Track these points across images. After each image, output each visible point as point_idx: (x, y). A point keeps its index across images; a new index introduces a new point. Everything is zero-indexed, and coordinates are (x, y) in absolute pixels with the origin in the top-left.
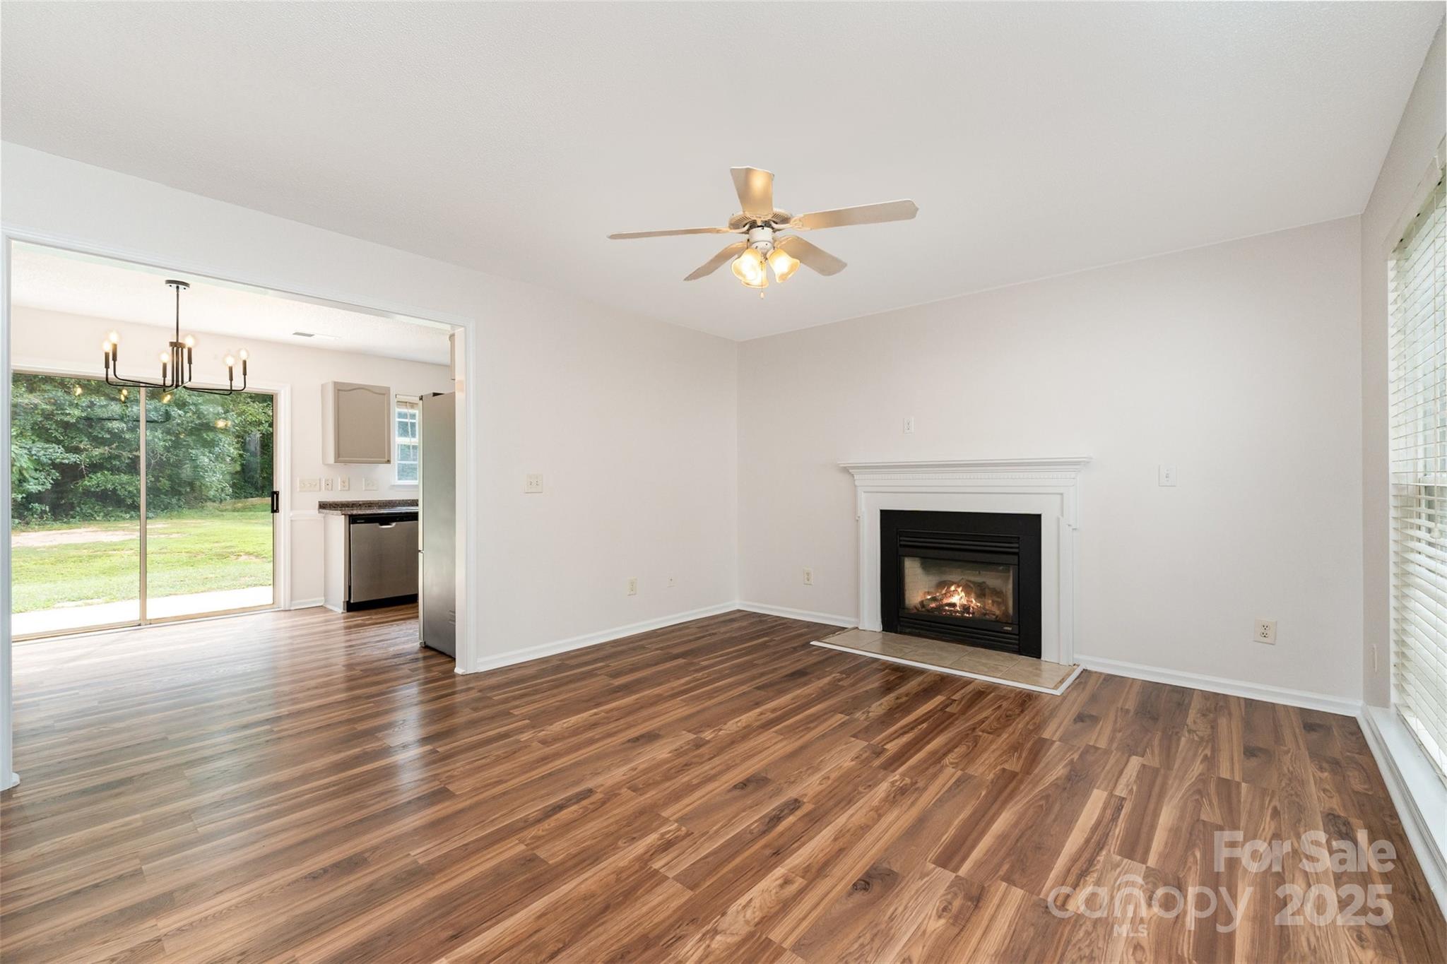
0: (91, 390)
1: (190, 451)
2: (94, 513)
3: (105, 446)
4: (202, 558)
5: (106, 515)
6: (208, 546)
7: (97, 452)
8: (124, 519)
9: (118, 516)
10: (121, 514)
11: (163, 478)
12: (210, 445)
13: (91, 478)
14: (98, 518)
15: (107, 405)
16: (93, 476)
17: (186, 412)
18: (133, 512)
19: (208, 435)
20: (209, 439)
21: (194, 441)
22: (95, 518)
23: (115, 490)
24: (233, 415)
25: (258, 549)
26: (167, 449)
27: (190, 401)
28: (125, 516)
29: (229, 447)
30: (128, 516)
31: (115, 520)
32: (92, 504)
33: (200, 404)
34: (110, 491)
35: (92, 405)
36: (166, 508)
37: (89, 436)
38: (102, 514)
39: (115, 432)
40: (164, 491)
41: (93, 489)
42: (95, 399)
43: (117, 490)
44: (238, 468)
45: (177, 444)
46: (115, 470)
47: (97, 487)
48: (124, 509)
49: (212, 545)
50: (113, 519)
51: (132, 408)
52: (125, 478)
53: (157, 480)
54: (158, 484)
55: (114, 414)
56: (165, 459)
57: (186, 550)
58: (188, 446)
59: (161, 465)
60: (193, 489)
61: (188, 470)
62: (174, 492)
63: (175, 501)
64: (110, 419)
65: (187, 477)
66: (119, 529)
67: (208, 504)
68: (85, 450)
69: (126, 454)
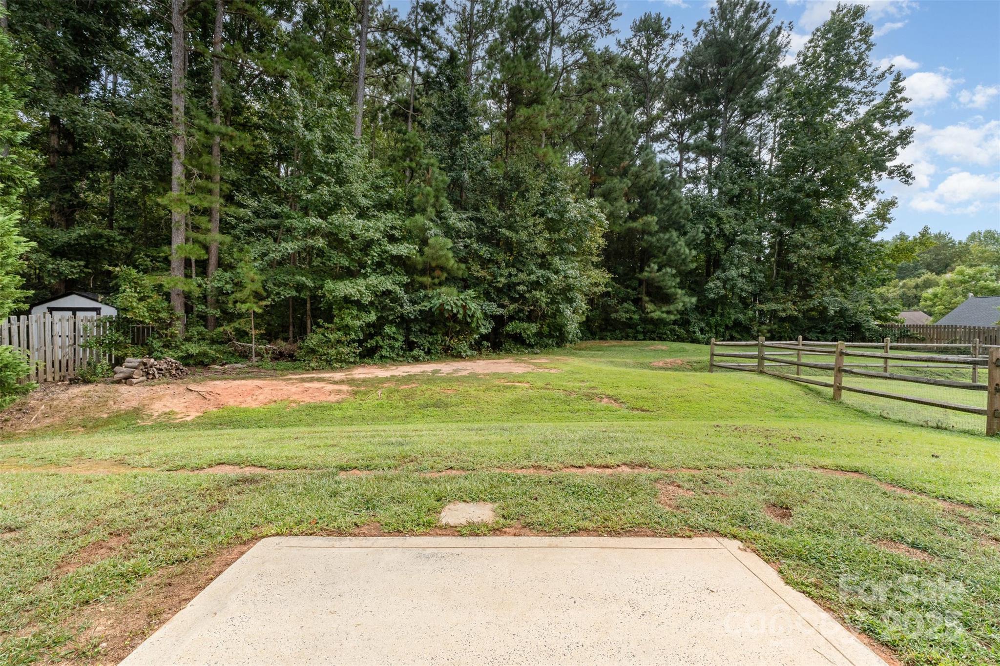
1: (560, 306)
2: (509, 349)
3: (516, 303)
4: (575, 398)
5: (516, 350)
7: (512, 307)
8: (524, 354)
10: (521, 351)
11: (544, 325)
12: (570, 301)
13: (510, 325)
15: (517, 275)
17: (559, 277)
18: (529, 350)
19: (569, 294)
20: (570, 297)
21: (561, 298)
22: (511, 352)
24: (585, 278)
25: (615, 393)
26: (547, 304)
27: (561, 269)
29: (582, 304)
30: (526, 352)
31: (521, 355)
32: (510, 343)
33: (567, 270)
34: (519, 334)
35: (510, 275)
36: (546, 347)
37: (509, 296)
38: (513, 349)
39: (521, 293)
40: (545, 334)
41: (510, 333)
43: (522, 334)
44: (584, 319)
45: (553, 301)
46: (521, 320)
47: (512, 332)
48: (524, 347)
49: (580, 384)
51: (530, 276)
52: (526, 325)
53: (542, 327)
54: (542, 330)
55: (520, 280)
56: (546, 312)
57: (564, 388)
58: (558, 303)
59: (544, 316)
60: (560, 334)
61: (559, 320)
62: (550, 336)
63: (550, 342)
64: (519, 284)
65: (558, 325)
66: (522, 361)
67: (568, 345)
68: (507, 306)
69: (526, 308)
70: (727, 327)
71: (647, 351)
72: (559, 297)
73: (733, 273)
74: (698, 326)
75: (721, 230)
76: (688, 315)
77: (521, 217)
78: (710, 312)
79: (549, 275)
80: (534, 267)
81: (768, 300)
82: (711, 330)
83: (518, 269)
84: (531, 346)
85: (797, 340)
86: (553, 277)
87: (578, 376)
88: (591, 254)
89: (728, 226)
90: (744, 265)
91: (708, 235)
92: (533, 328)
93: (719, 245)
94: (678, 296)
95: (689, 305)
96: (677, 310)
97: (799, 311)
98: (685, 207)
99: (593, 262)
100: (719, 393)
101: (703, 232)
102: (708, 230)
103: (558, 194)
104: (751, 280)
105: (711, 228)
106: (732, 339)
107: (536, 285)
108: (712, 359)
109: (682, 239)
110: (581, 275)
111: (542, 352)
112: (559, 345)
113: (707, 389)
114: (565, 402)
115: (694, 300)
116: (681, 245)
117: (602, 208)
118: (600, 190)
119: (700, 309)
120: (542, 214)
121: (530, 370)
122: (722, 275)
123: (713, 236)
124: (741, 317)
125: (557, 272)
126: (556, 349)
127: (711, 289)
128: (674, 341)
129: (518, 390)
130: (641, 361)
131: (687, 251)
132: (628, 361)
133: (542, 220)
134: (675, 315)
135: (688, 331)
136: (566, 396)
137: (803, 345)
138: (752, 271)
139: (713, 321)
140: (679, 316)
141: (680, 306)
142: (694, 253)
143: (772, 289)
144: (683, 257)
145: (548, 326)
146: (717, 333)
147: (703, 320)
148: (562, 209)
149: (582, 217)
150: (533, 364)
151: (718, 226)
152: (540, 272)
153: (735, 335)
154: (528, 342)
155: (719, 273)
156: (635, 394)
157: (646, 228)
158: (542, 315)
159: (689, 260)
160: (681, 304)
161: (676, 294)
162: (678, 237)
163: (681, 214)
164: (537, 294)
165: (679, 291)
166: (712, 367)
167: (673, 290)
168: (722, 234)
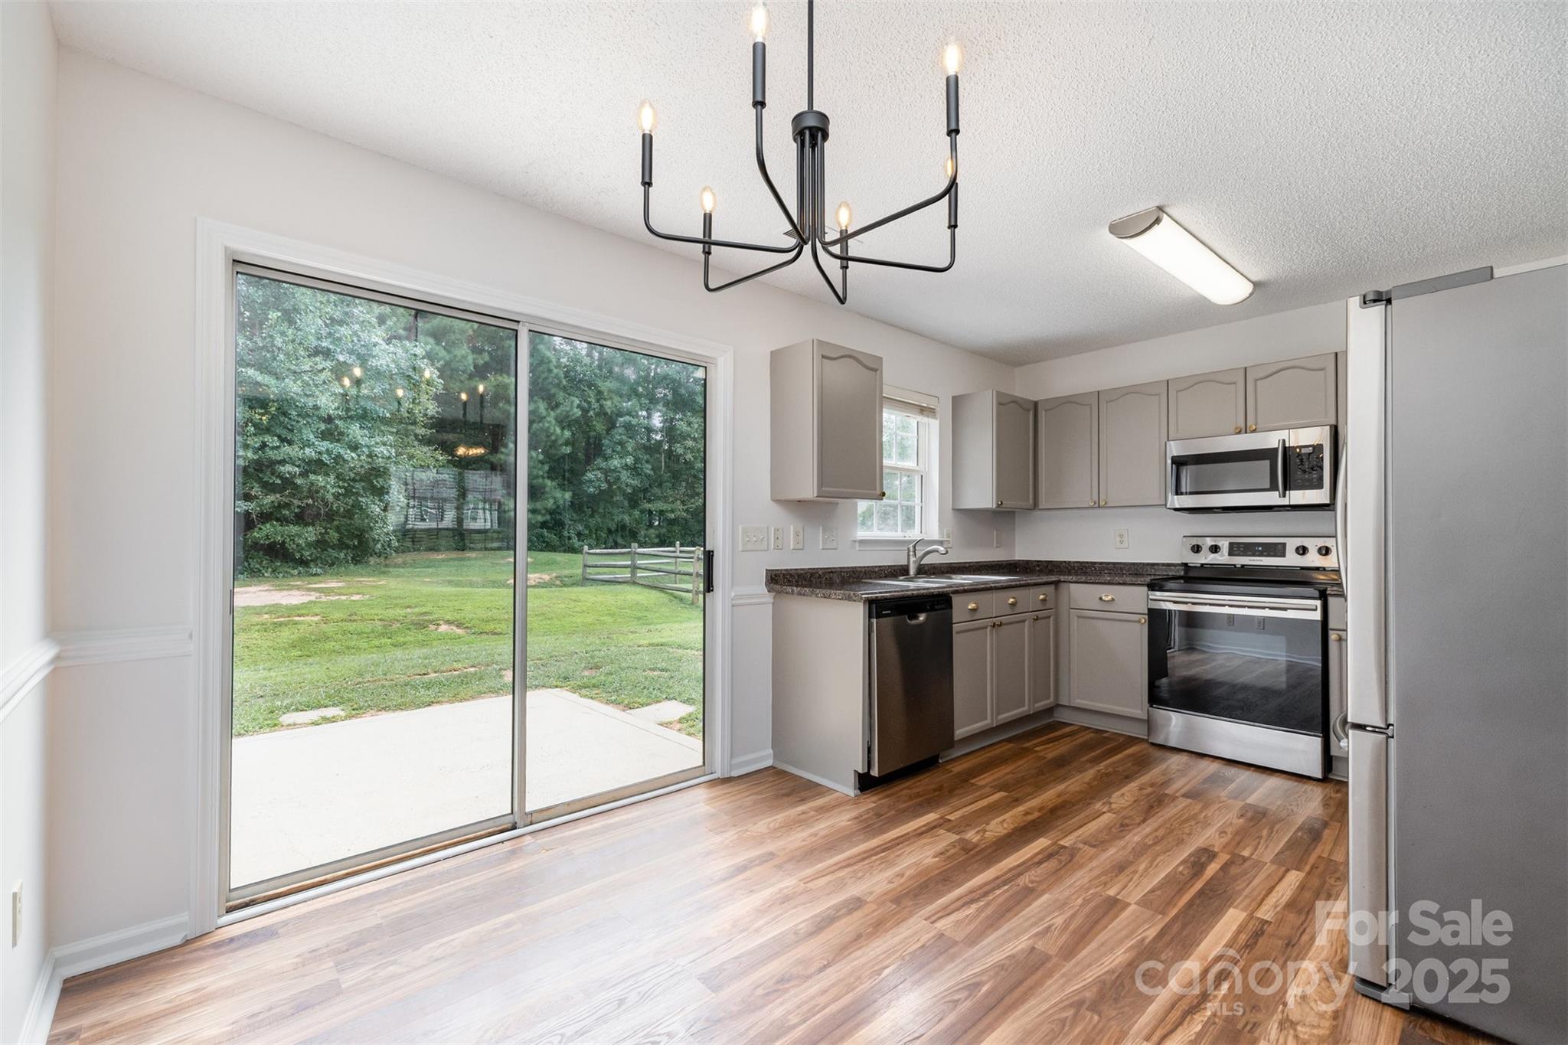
0: (262, 429)
1: (360, 499)
2: (261, 569)
3: (275, 493)
4: (399, 628)
5: (274, 571)
6: (402, 612)
7: (271, 498)
8: (292, 576)
9: (286, 572)
10: (288, 570)
11: (331, 529)
12: (379, 492)
13: (261, 529)
14: (266, 574)
15: (278, 447)
16: (262, 527)
17: (359, 456)
18: (301, 568)
19: (377, 482)
20: (379, 486)
21: (363, 487)
22: (263, 575)
23: (284, 542)
24: (404, 458)
25: (458, 616)
26: (337, 496)
27: (363, 443)
28: (293, 572)
30: (296, 572)
31: (284, 576)
32: (260, 558)
33: (373, 446)
34: (279, 544)
35: (264, 445)
36: (332, 565)
37: (260, 481)
38: (270, 570)
39: (286, 478)
40: (332, 544)
41: (262, 542)
42: (267, 438)
43: (286, 543)
45: (348, 492)
46: (283, 521)
47: (265, 540)
48: (291, 564)
49: (404, 611)
50: (281, 575)
51: (304, 450)
52: (294, 529)
53: (326, 532)
54: (327, 536)
55: (286, 457)
56: (335, 508)
57: (380, 617)
58: (358, 494)
59: (331, 516)
60: (360, 542)
61: (357, 520)
62: (342, 545)
63: (342, 555)
64: (283, 462)
65: (356, 529)
66: (292, 588)
67: (372, 560)
68: (256, 497)
69: (296, 502)
70: (610, 531)
71: (503, 565)
72: (357, 485)
73: (616, 463)
74: (574, 529)
75: (601, 406)
76: (561, 514)
77: (287, 354)
78: (589, 512)
79: (342, 451)
80: (312, 436)
81: (658, 498)
82: (591, 535)
83: (279, 437)
84: (303, 563)
85: (674, 546)
86: (349, 455)
87: (398, 601)
88: (414, 423)
89: (609, 403)
90: (628, 454)
91: (585, 411)
92: (310, 534)
93: (599, 426)
94: (547, 489)
95: (561, 502)
96: (546, 509)
97: (687, 511)
98: (555, 371)
99: (416, 435)
100: (584, 608)
101: (579, 406)
102: (585, 405)
103: (357, 327)
104: (634, 470)
105: (589, 403)
106: (616, 545)
107: (316, 465)
108: (584, 572)
109: (552, 414)
110: (398, 454)
111: (325, 572)
112: (356, 561)
113: (572, 604)
114: (383, 635)
115: (568, 495)
116: (549, 422)
117: (430, 357)
118: (428, 326)
119: (576, 506)
120: (327, 354)
121: (313, 598)
122: (603, 465)
123: (591, 413)
124: (626, 518)
125: (354, 447)
126: (352, 567)
127: (591, 481)
128: (541, 550)
129: (302, 628)
130: (493, 577)
131: (558, 431)
132: (475, 579)
133: (328, 364)
134: (543, 515)
135: (561, 537)
136: (385, 627)
137: (681, 552)
138: (637, 460)
139: (592, 522)
140: (548, 517)
141: (550, 504)
142: (567, 434)
143: (660, 485)
144: (553, 438)
145: (338, 529)
146: (597, 539)
147: (581, 521)
148: (363, 351)
149: (398, 366)
150: (315, 590)
151: (598, 401)
152: (324, 445)
153: (620, 540)
154: (298, 556)
155: (599, 461)
156: (485, 616)
157: (501, 391)
158: (327, 514)
159: (560, 442)
160: (552, 501)
161: (544, 487)
162: (547, 409)
163: (550, 380)
164: (319, 480)
165: (549, 482)
166: (585, 581)
167: (540, 480)
168: (602, 413)
